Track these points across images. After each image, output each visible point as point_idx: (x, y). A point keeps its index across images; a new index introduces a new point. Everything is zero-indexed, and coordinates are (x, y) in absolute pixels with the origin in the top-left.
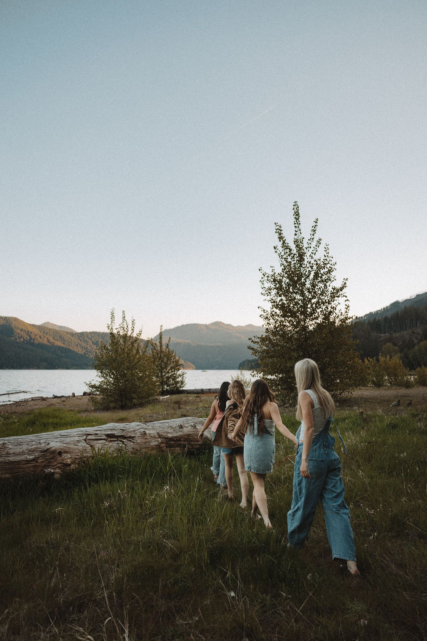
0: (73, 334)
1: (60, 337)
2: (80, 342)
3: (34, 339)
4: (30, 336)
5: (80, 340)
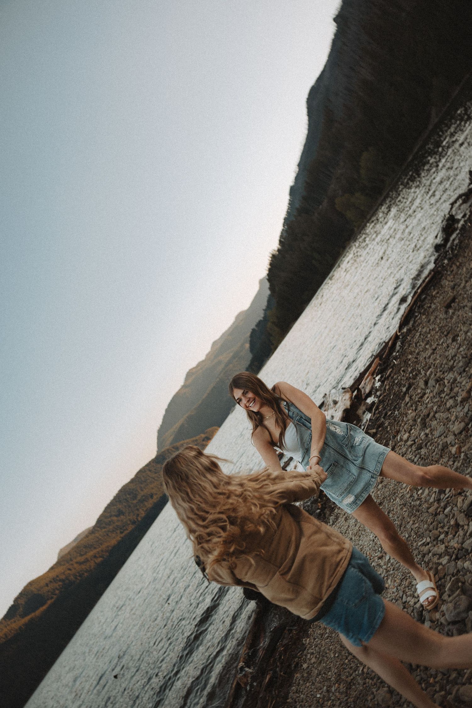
0: (92, 531)
1: (85, 547)
2: (105, 530)
3: (67, 578)
5: (105, 528)
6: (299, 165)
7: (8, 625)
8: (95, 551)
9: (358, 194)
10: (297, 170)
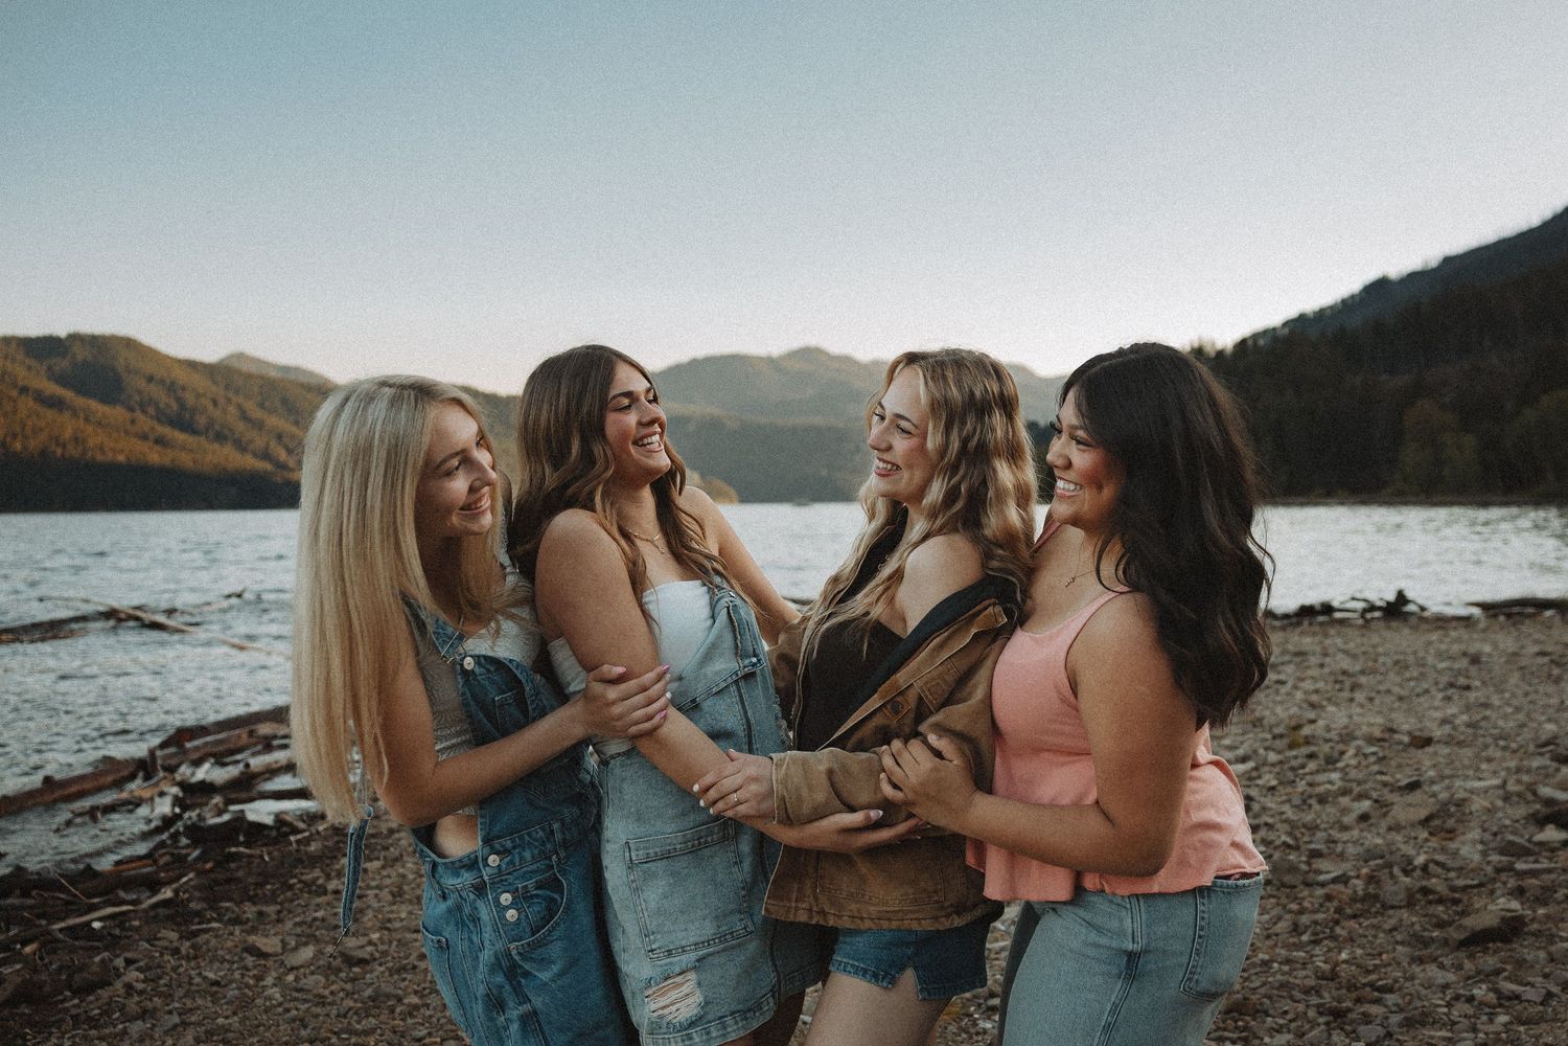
1: (284, 401)
3: (194, 410)
4: (178, 400)
6: (1447, 260)
7: (14, 360)
9: (1469, 440)
10: (1435, 264)
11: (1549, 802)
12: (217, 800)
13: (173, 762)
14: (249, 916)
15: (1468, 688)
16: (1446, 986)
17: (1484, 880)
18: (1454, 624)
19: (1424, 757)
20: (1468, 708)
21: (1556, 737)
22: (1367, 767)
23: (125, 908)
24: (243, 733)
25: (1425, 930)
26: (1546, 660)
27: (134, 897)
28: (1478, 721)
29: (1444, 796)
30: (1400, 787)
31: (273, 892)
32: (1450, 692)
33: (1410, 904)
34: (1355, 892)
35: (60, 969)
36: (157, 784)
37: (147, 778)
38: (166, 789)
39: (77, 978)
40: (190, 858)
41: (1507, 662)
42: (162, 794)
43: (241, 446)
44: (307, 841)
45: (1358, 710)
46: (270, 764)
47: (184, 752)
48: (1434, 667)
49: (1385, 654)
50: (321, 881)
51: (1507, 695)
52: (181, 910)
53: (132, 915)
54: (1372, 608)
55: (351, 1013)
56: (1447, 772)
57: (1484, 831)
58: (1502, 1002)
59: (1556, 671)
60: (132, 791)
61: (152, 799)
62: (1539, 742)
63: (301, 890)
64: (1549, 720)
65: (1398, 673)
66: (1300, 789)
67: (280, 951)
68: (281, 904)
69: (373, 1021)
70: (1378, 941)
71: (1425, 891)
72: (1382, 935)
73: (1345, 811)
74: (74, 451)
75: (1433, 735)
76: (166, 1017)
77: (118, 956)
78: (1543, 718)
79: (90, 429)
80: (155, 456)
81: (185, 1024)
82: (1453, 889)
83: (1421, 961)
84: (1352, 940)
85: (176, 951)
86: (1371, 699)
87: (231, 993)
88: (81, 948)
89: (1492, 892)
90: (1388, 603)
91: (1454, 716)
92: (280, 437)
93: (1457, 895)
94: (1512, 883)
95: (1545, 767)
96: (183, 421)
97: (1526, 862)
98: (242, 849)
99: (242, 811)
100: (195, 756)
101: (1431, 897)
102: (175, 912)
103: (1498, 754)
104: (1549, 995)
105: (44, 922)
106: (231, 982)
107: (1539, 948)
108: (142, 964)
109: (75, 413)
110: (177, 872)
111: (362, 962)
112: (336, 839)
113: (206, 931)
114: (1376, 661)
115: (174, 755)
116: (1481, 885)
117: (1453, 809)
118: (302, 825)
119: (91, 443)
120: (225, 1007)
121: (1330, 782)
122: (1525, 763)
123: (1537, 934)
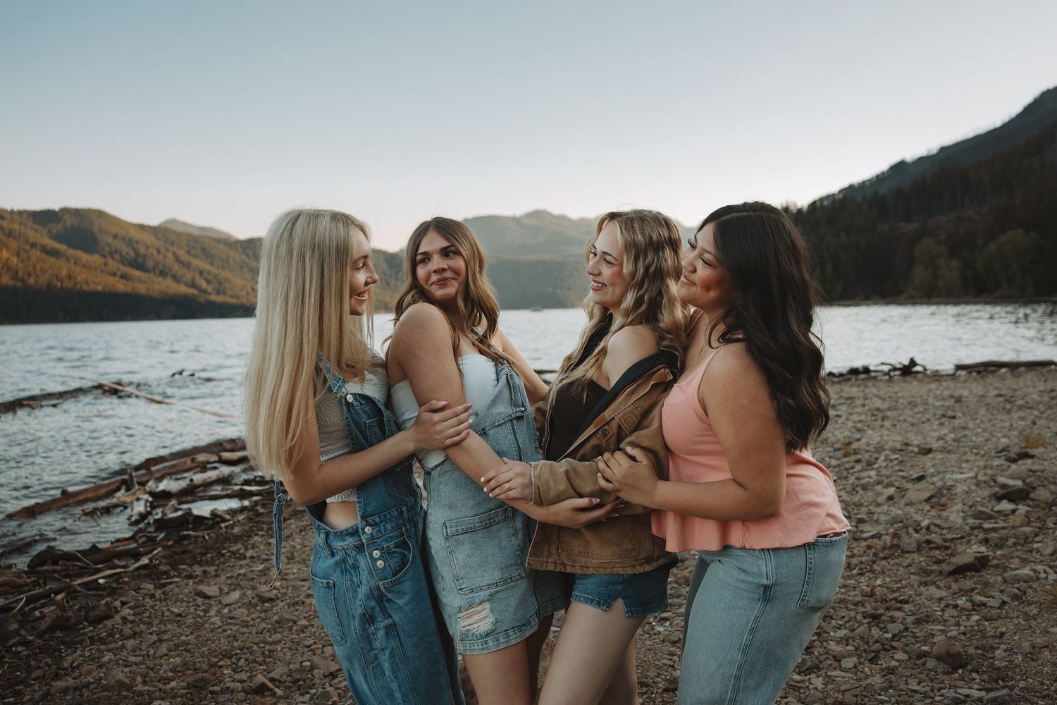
0: (231, 243)
1: (203, 250)
2: (246, 259)
3: (144, 257)
5: (248, 256)
6: (943, 149)
7: (26, 226)
8: (208, 267)
9: (955, 263)
10: (934, 151)
11: (1004, 486)
12: (174, 502)
13: (144, 479)
14: (198, 573)
15: (954, 417)
16: (941, 599)
17: (964, 534)
18: (945, 378)
19: (927, 461)
20: (954, 430)
21: (1008, 447)
22: (892, 467)
23: (119, 570)
24: (188, 460)
25: (928, 565)
26: (1002, 399)
27: (124, 563)
28: (960, 438)
29: (939, 484)
30: (913, 480)
31: (212, 558)
32: (943, 420)
33: (919, 549)
34: (885, 543)
35: (80, 608)
36: (134, 493)
37: (128, 489)
38: (140, 496)
39: (91, 614)
40: (158, 539)
41: (978, 401)
42: (138, 499)
43: (176, 279)
44: (232, 527)
45: (887, 432)
46: (205, 479)
47: (150, 473)
48: (933, 405)
49: (903, 398)
50: (241, 551)
51: (978, 421)
52: (154, 571)
53: (123, 575)
54: (895, 369)
55: (265, 631)
56: (942, 469)
57: (964, 504)
58: (976, 607)
59: (1008, 406)
60: (119, 498)
61: (132, 502)
62: (998, 450)
63: (230, 557)
64: (1004, 436)
65: (911, 409)
66: (851, 482)
67: (218, 593)
68: (217, 565)
69: (279, 636)
70: (900, 573)
71: (928, 542)
72: (902, 569)
73: (879, 494)
74: (68, 284)
75: (932, 446)
76: (150, 636)
77: (116, 600)
78: (1000, 435)
79: (78, 269)
80: (121, 286)
81: (161, 641)
82: (945, 541)
83: (925, 584)
84: (883, 572)
85: (152, 596)
86: (894, 426)
87: (189, 621)
88: (92, 595)
89: (969, 542)
90: (904, 366)
91: (945, 435)
92: (201, 273)
93: (947, 544)
94: (981, 536)
95: (1001, 465)
96: (138, 263)
97: (990, 523)
98: (191, 533)
99: (190, 509)
100: (157, 475)
101: (932, 546)
102: (151, 572)
103: (972, 458)
104: (1004, 603)
105: (68, 580)
106: (189, 614)
107: (997, 575)
108: (131, 604)
109: (68, 259)
110: (151, 547)
111: (270, 600)
112: (250, 525)
113: (171, 583)
114: (897, 402)
115: (144, 475)
116: (962, 538)
117: (945, 492)
118: (228, 517)
119: (79, 278)
120: (186, 629)
121: (869, 477)
122: (989, 462)
123: (996, 567)
